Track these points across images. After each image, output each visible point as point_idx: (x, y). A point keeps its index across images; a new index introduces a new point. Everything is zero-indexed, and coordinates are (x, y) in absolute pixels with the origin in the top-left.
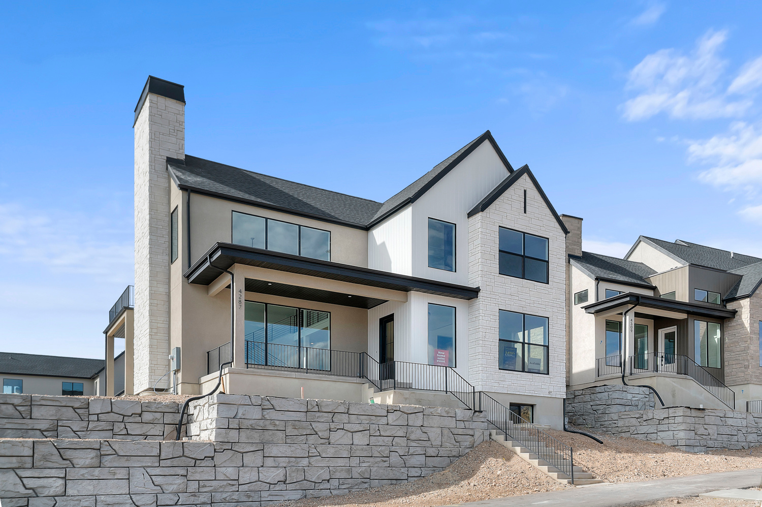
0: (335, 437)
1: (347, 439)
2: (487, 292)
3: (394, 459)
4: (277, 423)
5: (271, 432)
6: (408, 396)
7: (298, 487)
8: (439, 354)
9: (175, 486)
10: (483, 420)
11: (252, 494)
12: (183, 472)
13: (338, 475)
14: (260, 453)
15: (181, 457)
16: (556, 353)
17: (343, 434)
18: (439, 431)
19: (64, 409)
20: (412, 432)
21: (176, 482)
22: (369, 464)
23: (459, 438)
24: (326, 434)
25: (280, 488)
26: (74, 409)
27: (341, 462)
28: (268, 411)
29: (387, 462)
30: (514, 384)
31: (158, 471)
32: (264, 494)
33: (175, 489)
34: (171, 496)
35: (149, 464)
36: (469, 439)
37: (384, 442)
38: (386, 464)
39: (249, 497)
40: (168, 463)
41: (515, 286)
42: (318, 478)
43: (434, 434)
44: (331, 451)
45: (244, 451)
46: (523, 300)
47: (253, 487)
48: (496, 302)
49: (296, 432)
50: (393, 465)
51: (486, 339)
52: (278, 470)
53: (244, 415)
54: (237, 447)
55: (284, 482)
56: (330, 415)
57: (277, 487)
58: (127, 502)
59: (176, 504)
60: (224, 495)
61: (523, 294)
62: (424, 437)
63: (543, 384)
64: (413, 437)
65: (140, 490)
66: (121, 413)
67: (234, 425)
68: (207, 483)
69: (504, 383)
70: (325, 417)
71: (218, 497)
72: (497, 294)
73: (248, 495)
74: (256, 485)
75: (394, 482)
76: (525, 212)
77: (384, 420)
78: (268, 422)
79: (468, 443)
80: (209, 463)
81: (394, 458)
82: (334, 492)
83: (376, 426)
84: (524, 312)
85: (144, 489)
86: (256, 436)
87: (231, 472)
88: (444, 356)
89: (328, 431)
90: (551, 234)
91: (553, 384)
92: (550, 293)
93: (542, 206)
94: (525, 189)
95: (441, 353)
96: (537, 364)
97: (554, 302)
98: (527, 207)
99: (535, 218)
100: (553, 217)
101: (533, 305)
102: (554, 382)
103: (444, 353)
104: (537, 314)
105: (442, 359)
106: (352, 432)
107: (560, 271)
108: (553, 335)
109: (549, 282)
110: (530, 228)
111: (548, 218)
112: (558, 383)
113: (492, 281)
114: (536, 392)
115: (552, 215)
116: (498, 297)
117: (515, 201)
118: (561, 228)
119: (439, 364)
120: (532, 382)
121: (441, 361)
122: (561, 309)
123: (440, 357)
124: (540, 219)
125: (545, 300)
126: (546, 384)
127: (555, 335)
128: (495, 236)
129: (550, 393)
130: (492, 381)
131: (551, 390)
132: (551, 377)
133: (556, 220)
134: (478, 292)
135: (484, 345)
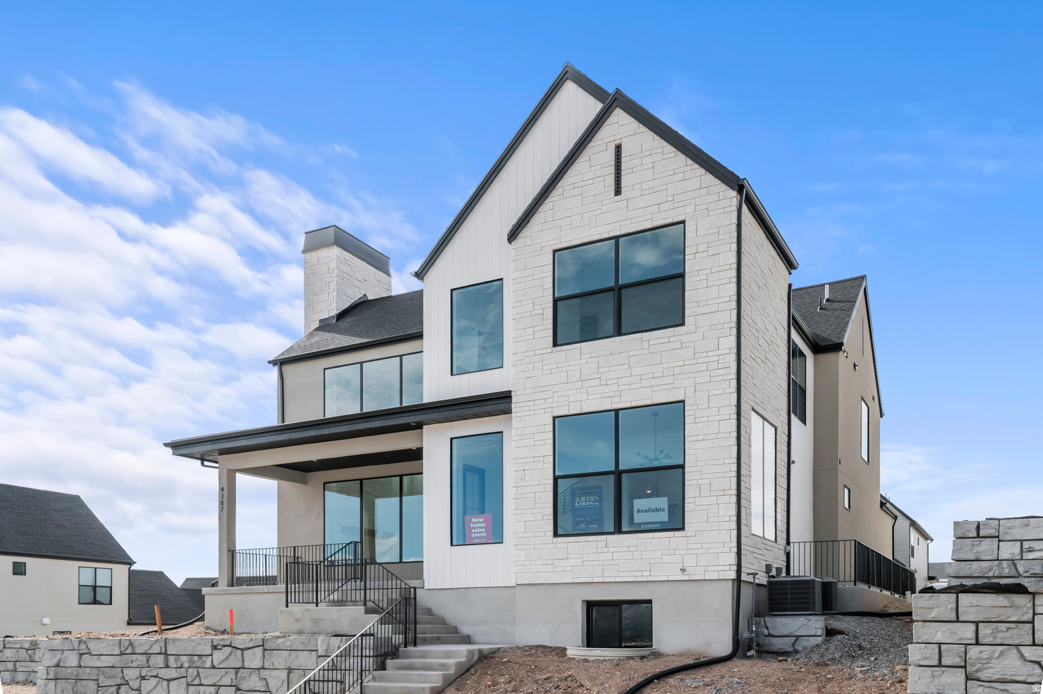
0: (146, 687)
1: (162, 690)
4: (90, 671)
5: (84, 683)
8: (474, 523)
16: (703, 476)
17: (156, 683)
18: (283, 675)
20: (243, 679)
24: (136, 684)
28: (84, 656)
30: (590, 563)
41: (589, 360)
43: (276, 680)
46: (612, 382)
48: (545, 406)
49: (108, 682)
51: (524, 484)
53: (64, 662)
56: (145, 658)
61: (611, 369)
62: (261, 685)
63: (664, 552)
64: (245, 686)
69: (565, 563)
70: (139, 660)
72: (550, 388)
76: (618, 191)
77: (208, 662)
78: (82, 671)
83: (194, 672)
84: (615, 407)
88: (484, 525)
89: (139, 679)
90: (690, 209)
91: (695, 552)
92: (687, 345)
93: (665, 157)
94: (617, 142)
95: (477, 520)
96: (657, 510)
97: (699, 361)
98: (623, 179)
99: (644, 193)
100: (696, 166)
101: (638, 386)
102: (699, 546)
103: (482, 520)
104: (649, 402)
105: (481, 530)
106: (169, 680)
107: (719, 282)
108: (695, 438)
109: (686, 319)
110: (629, 221)
111: (681, 176)
112: (709, 546)
113: (539, 365)
114: (645, 574)
115: (693, 162)
116: (550, 394)
117: (591, 181)
118: (720, 182)
119: (475, 541)
120: (635, 553)
121: (479, 535)
122: (721, 372)
123: (477, 528)
124: (659, 189)
125: (671, 365)
126: (677, 552)
127: (701, 438)
128: (544, 275)
129: (683, 570)
130: (538, 562)
131: (689, 562)
132: (689, 534)
133: (704, 170)
134: (510, 397)
135: (519, 496)
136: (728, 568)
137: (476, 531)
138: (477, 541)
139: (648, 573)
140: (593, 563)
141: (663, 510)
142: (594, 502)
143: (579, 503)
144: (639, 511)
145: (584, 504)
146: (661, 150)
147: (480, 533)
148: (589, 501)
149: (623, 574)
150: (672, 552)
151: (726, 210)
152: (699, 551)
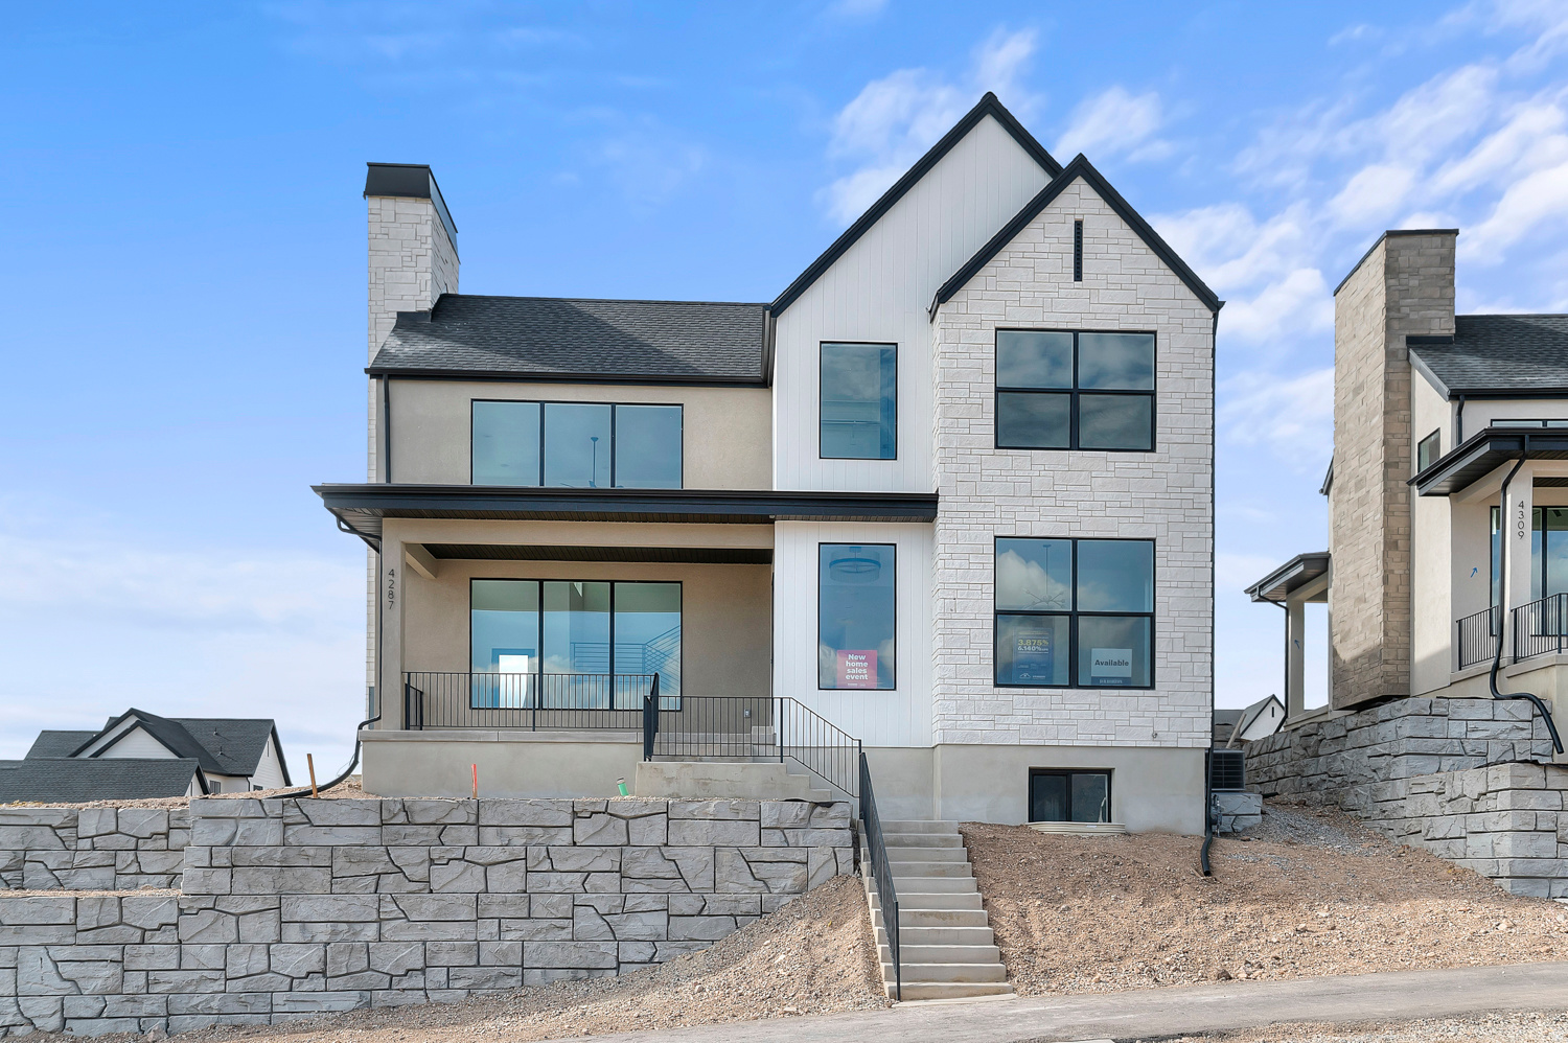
0: (440, 876)
1: (473, 880)
2: (959, 499)
3: (582, 924)
4: (311, 852)
5: (299, 872)
6: (674, 775)
7: (350, 985)
8: (850, 661)
9: (100, 982)
10: (839, 824)
11: (251, 999)
12: (116, 955)
13: (444, 959)
14: (273, 915)
15: (117, 925)
16: (1176, 629)
17: (461, 869)
18: (707, 855)
19: (37, 831)
20: (635, 860)
21: (100, 975)
22: (519, 934)
23: (763, 871)
24: (420, 872)
25: (312, 987)
26: (54, 829)
27: (454, 931)
28: (296, 828)
29: (566, 931)
30: (1042, 722)
31: (66, 953)
32: (279, 998)
33: (97, 988)
34: (90, 1001)
35: (54, 941)
36: (799, 871)
37: (561, 884)
38: (566, 934)
39: (245, 1004)
40: (90, 936)
41: (1042, 473)
42: (397, 965)
43: (694, 861)
44: (429, 907)
45: (242, 911)
46: (1070, 504)
47: (252, 984)
48: (984, 521)
49: (355, 870)
50: (581, 936)
51: (954, 616)
52: (309, 949)
53: (245, 838)
54: (225, 904)
55: (324, 973)
56: (434, 831)
57: (307, 985)
58: (8, 1011)
59: (99, 1016)
60: (196, 1000)
61: (1069, 488)
62: (667, 870)
63: (1133, 714)
64: (636, 871)
65: (36, 988)
66: (131, 833)
67: (222, 859)
68: (162, 976)
69: (1009, 720)
70: (422, 835)
71: (181, 1003)
72: (991, 499)
73: (243, 1000)
74: (261, 979)
75: (583, 974)
76: (1078, 276)
77: (565, 837)
78: (292, 852)
79: (789, 882)
80: (170, 936)
81: (587, 922)
82: (434, 996)
83: (539, 852)
84: (1072, 535)
85: (42, 987)
86: (265, 882)
87: (209, 955)
88: (866, 664)
89: (427, 864)
90: (1163, 319)
91: (1167, 714)
92: (1159, 475)
93: (1134, 251)
94: (1079, 218)
95: (856, 658)
96: (1119, 663)
97: (1172, 496)
98: (1085, 263)
99: (1110, 286)
100: (1170, 272)
101: (1103, 514)
102: (1172, 708)
103: (863, 658)
104: (1116, 535)
105: (860, 671)
106: (486, 866)
107: (1195, 411)
108: (1168, 584)
109: (1158, 445)
110: (1093, 316)
111: (1152, 279)
112: (1183, 709)
113: (977, 468)
114: (1109, 737)
115: (1166, 267)
116: (991, 507)
117: (1045, 255)
118: (1196, 297)
119: (851, 685)
120: (1097, 713)
121: (857, 677)
122: (1196, 512)
123: (855, 668)
124: (1128, 287)
125: (1141, 495)
126: (1146, 714)
127: (1174, 584)
128: (985, 356)
129: (1155, 735)
130: (973, 717)
131: (1161, 727)
132: (1161, 694)
133: (1178, 279)
134: (937, 502)
135: (948, 631)
136: (1203, 735)
137: (854, 671)
138: (855, 685)
139: (1113, 737)
140: (1045, 722)
141: (1127, 664)
142: (1041, 647)
143: (1022, 647)
144: (1098, 662)
145: (1029, 648)
146: (1130, 242)
147: (859, 674)
148: (1036, 645)
149: (1083, 737)
150: (1140, 713)
151: (1202, 331)
152: (1171, 714)
